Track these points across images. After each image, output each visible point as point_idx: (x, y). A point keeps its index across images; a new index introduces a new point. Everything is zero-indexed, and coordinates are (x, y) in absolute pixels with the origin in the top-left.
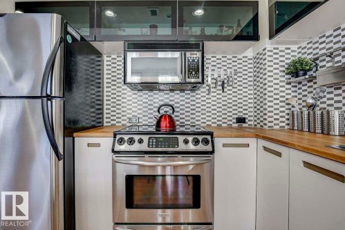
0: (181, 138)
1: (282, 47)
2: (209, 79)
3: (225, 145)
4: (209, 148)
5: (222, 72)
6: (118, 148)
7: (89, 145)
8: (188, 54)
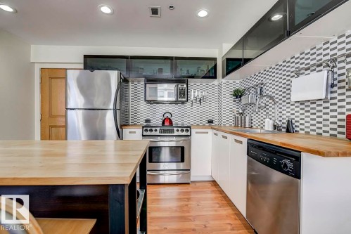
0: (175, 129)
1: (231, 81)
2: (192, 97)
3: (196, 133)
4: (188, 134)
5: (200, 94)
6: (145, 133)
7: (130, 132)
8: (179, 86)
